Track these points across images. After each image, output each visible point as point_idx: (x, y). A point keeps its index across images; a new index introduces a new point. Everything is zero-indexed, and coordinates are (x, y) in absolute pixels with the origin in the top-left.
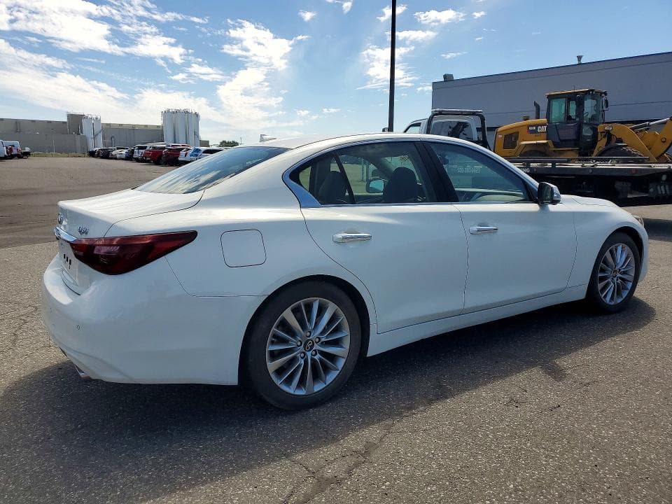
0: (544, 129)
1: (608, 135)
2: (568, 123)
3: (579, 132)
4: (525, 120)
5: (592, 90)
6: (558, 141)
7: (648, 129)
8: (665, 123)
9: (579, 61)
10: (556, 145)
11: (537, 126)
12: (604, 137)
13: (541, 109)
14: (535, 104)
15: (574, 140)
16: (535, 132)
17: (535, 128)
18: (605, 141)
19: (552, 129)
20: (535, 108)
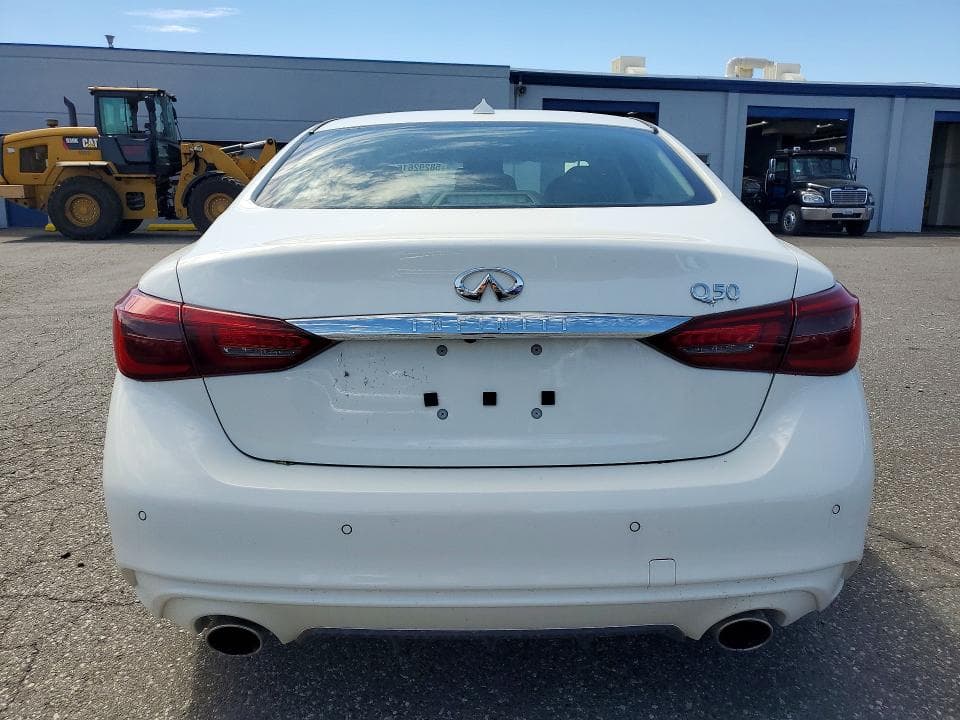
0: (92, 143)
1: (196, 158)
2: (135, 137)
3: (153, 152)
4: (52, 126)
5: (163, 92)
6: (124, 163)
7: (241, 154)
8: (261, 147)
9: (110, 43)
10: (120, 169)
11: (80, 137)
12: (191, 160)
13: (77, 111)
14: (66, 101)
15: (147, 163)
16: (79, 146)
17: (76, 141)
18: (191, 167)
19: (108, 144)
20: (66, 109)
